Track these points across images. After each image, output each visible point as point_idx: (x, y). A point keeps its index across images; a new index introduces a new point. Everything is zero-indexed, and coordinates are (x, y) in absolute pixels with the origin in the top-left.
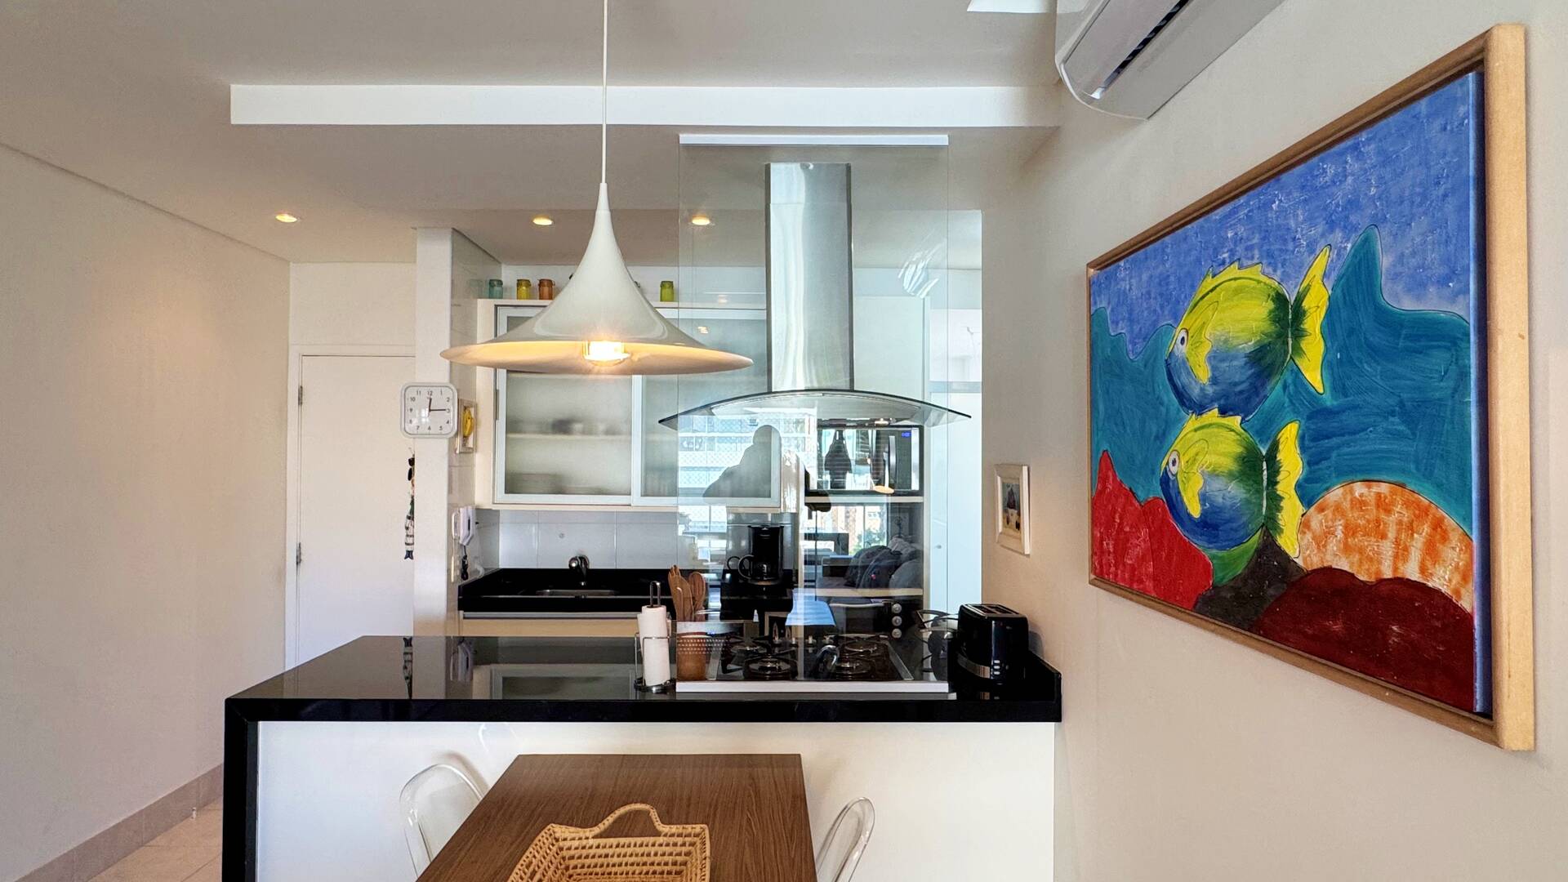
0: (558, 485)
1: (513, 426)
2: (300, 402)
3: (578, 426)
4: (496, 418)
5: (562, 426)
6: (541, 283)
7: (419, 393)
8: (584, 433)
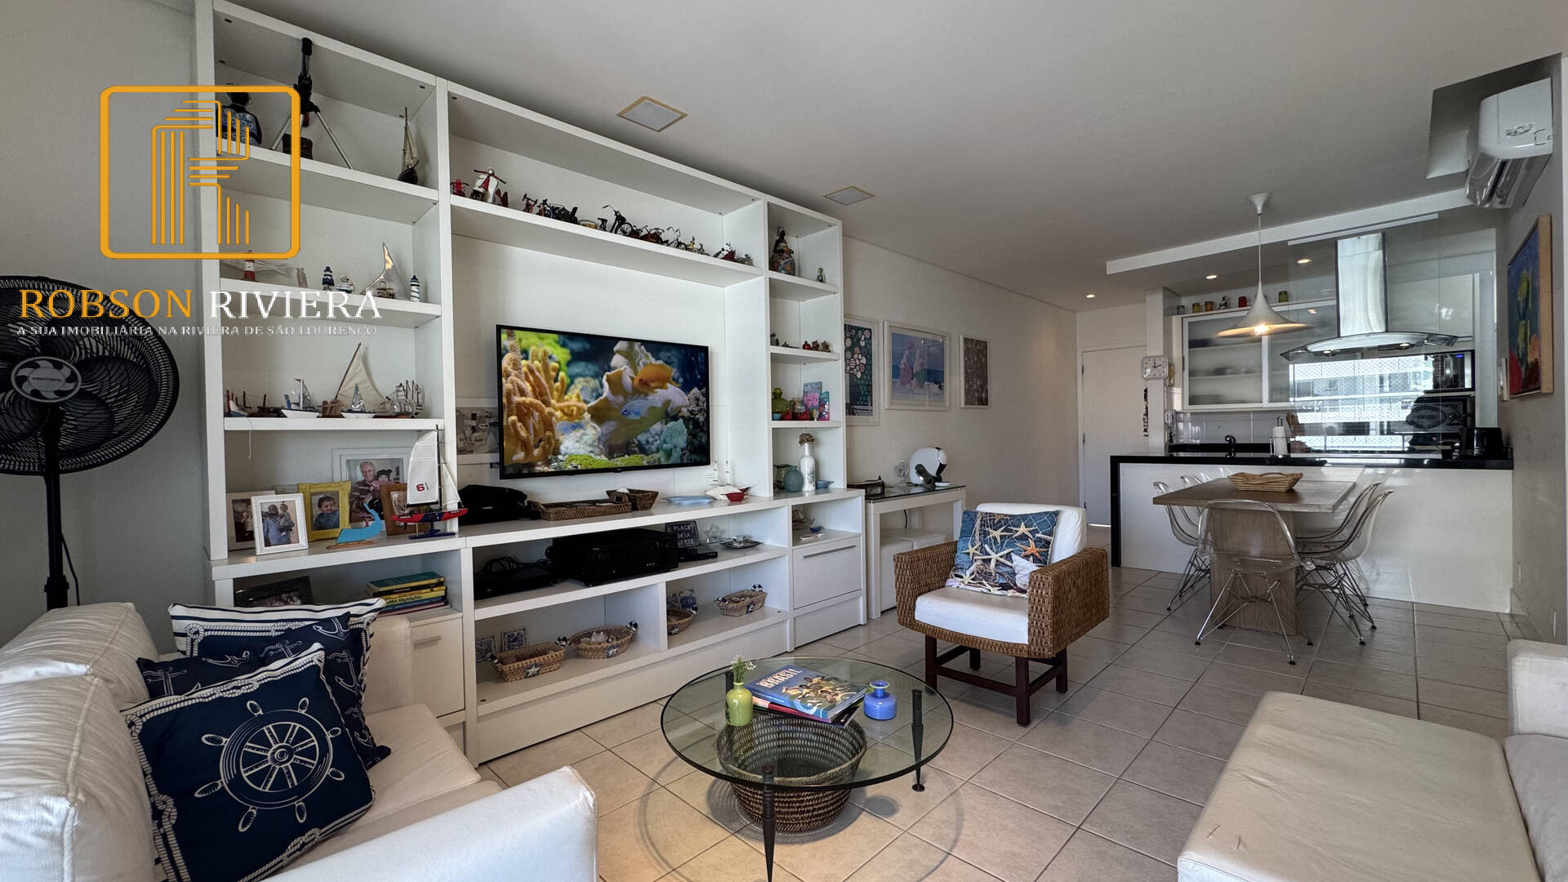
0: (1217, 400)
1: (1192, 374)
2: (1083, 372)
3: (1229, 371)
4: (1183, 370)
5: (1220, 371)
6: (1206, 303)
7: (1149, 360)
8: (1232, 374)
